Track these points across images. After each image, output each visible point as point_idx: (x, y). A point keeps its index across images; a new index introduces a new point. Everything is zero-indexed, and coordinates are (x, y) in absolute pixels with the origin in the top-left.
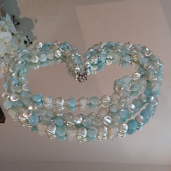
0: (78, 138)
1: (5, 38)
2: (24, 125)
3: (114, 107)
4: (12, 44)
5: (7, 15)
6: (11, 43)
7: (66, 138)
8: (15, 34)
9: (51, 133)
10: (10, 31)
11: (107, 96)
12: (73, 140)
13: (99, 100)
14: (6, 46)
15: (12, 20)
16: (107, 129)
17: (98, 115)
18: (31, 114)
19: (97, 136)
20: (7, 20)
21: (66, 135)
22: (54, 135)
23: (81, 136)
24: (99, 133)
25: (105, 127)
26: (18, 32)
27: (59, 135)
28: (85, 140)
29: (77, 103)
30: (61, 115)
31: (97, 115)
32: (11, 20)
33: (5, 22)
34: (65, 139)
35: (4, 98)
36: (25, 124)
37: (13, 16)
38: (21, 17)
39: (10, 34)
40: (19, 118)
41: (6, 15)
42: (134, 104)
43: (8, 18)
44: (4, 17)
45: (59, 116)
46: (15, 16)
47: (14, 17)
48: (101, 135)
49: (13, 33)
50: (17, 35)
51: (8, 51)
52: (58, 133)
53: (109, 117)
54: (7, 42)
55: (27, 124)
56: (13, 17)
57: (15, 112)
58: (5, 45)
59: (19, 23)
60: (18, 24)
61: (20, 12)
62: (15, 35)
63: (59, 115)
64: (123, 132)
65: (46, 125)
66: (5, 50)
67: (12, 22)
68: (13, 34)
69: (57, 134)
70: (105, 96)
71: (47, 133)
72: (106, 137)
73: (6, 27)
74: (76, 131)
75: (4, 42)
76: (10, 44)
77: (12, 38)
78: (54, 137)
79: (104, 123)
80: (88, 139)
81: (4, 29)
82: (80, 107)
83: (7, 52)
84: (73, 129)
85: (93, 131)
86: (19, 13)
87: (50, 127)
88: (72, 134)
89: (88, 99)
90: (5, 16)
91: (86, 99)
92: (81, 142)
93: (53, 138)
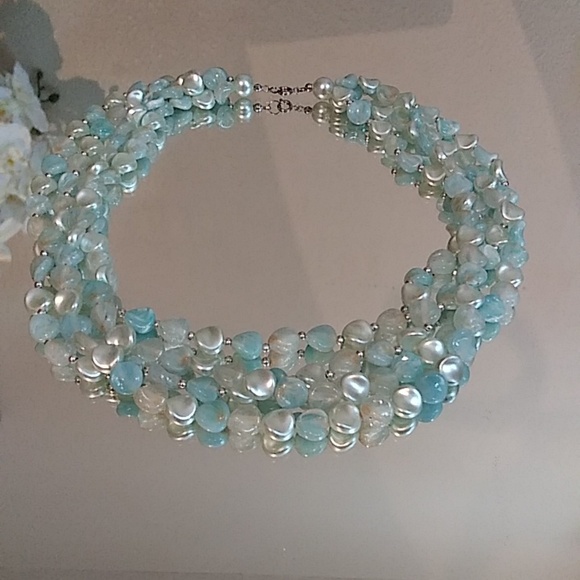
0: (265, 442)
1: (10, 144)
2: (92, 396)
3: (381, 348)
4: (32, 166)
5: (18, 68)
6: (29, 163)
7: (227, 439)
8: (41, 130)
9: (179, 421)
10: (26, 120)
11: (364, 324)
12: (250, 448)
13: (339, 337)
14: (12, 172)
15: (33, 86)
16: (356, 410)
17: (331, 374)
18: (118, 359)
19: (328, 437)
20: (16, 84)
21: (226, 430)
22: (187, 428)
23: (277, 436)
24: (333, 426)
25: (351, 407)
26: (53, 127)
27: (204, 427)
28: (286, 452)
29: (267, 347)
30: (209, 369)
31: (328, 372)
32: (30, 87)
33: (10, 92)
34: (222, 443)
35: (31, 308)
36: (94, 393)
37: (36, 75)
38: (64, 75)
39: (24, 133)
40: (80, 370)
41: (15, 69)
42: (441, 340)
43: (20, 77)
44: (8, 74)
45: (203, 371)
46: (43, 71)
47: (40, 75)
48: (339, 430)
49: (36, 127)
50: (48, 137)
51: (17, 188)
52: (201, 422)
53: (362, 377)
54: (13, 159)
55: (102, 393)
56: (37, 77)
57: (67, 349)
58: (9, 167)
59: (58, 96)
60: (54, 98)
61: (61, 60)
62: (41, 137)
63: (201, 368)
64: (406, 417)
65: (163, 395)
66: (8, 185)
67: (32, 91)
68: (35, 132)
69: (199, 427)
70: (356, 323)
71: (168, 421)
72: (354, 439)
73: (14, 109)
74: (261, 420)
75: (4, 156)
76: (26, 164)
77: (32, 146)
78: (187, 435)
79: (346, 395)
80: (297, 449)
81: (7, 115)
82: (273, 362)
83: (14, 193)
84: (251, 413)
85: (314, 422)
86: (58, 62)
87: (177, 403)
88: (247, 426)
89: (300, 334)
90: (12, 72)
91: (294, 333)
92: (274, 456)
93: (186, 438)
